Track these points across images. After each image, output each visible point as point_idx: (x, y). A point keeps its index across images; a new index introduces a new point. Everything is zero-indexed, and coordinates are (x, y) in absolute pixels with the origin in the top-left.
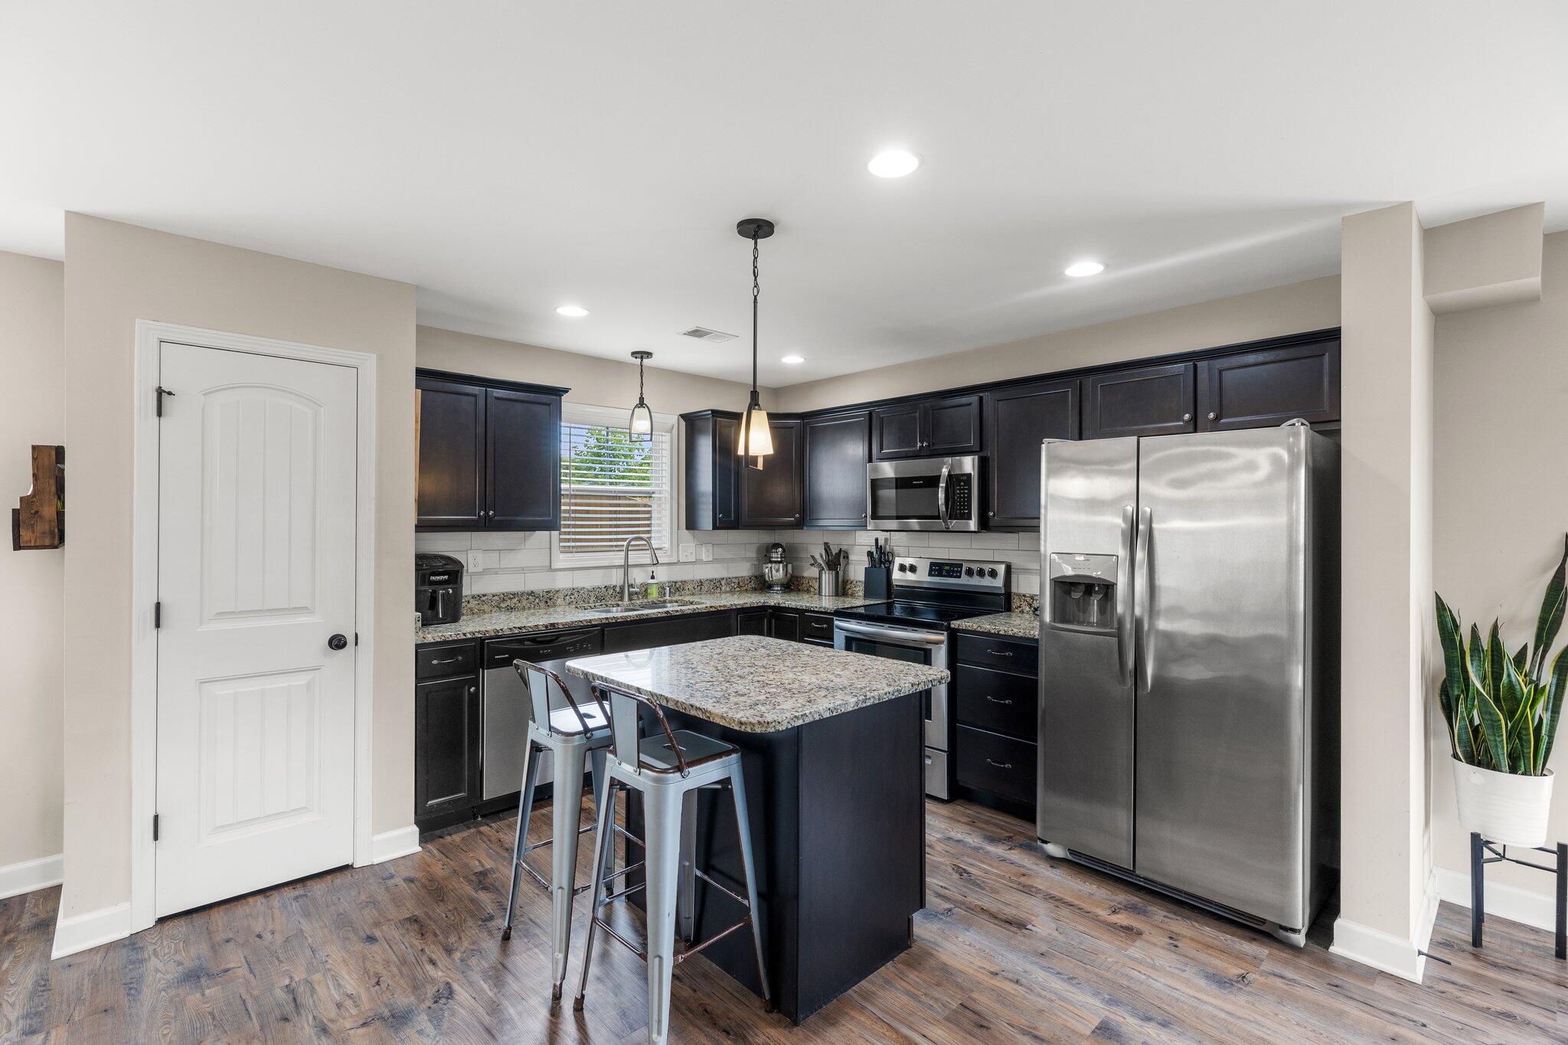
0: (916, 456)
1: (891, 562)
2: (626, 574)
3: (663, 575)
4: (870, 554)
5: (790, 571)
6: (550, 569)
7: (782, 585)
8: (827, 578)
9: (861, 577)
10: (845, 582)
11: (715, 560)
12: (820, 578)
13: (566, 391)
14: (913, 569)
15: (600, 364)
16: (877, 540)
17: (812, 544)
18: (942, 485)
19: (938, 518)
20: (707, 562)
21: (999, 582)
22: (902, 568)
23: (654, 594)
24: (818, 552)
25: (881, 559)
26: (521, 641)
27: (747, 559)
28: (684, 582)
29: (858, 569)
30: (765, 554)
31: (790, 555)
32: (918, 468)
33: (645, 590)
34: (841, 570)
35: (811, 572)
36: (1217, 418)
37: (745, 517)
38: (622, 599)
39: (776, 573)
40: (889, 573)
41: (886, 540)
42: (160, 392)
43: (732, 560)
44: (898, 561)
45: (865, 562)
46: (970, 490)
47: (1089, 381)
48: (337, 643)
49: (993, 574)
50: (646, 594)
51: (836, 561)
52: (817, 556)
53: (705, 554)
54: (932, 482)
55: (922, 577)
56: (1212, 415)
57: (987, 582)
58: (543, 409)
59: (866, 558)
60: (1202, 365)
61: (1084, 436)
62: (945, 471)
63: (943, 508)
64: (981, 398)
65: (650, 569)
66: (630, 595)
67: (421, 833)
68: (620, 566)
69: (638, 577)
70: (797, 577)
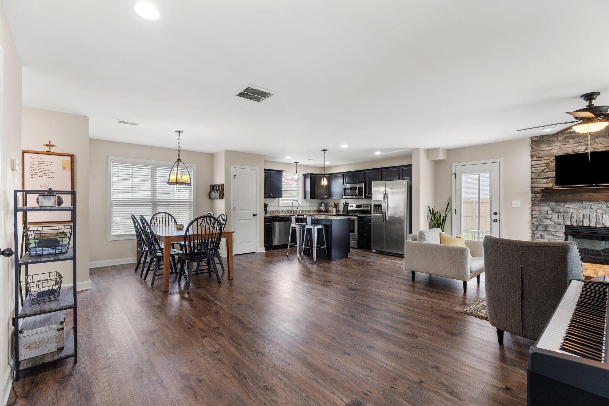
0: (353, 183)
1: (348, 206)
2: (293, 208)
3: (300, 209)
4: (344, 204)
5: (326, 208)
6: (279, 206)
7: (324, 211)
8: (334, 209)
9: (342, 209)
10: (338, 210)
11: (310, 206)
12: (333, 210)
13: (284, 171)
14: (352, 207)
15: (288, 164)
16: (345, 201)
17: (331, 202)
18: (357, 189)
19: (356, 195)
20: (308, 206)
21: (369, 208)
22: (350, 206)
23: (298, 212)
24: (333, 204)
25: (346, 205)
26: (279, 218)
27: (317, 206)
28: (303, 210)
29: (341, 208)
30: (321, 205)
31: (326, 205)
32: (354, 186)
33: (296, 211)
34: (337, 207)
35: (331, 208)
36: (402, 177)
37: (317, 196)
38: (292, 213)
39: (323, 208)
40: (348, 208)
41: (347, 201)
42: (234, 175)
43: (313, 206)
44: (349, 205)
45: (343, 206)
46: (362, 190)
47: (383, 170)
48: (254, 215)
49: (368, 207)
50: (296, 212)
51: (336, 206)
52: (332, 205)
53: (308, 204)
54: (355, 188)
55: (354, 208)
56: (401, 177)
57: (367, 208)
58: (279, 175)
59: (343, 205)
60: (400, 168)
61: (382, 180)
62: (358, 186)
63: (357, 194)
64: (365, 172)
65: (297, 207)
66: (293, 212)
67: (265, 249)
68: (291, 206)
69: (295, 209)
70: (328, 210)
